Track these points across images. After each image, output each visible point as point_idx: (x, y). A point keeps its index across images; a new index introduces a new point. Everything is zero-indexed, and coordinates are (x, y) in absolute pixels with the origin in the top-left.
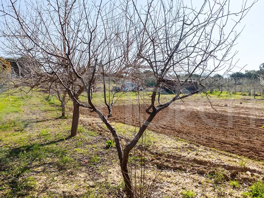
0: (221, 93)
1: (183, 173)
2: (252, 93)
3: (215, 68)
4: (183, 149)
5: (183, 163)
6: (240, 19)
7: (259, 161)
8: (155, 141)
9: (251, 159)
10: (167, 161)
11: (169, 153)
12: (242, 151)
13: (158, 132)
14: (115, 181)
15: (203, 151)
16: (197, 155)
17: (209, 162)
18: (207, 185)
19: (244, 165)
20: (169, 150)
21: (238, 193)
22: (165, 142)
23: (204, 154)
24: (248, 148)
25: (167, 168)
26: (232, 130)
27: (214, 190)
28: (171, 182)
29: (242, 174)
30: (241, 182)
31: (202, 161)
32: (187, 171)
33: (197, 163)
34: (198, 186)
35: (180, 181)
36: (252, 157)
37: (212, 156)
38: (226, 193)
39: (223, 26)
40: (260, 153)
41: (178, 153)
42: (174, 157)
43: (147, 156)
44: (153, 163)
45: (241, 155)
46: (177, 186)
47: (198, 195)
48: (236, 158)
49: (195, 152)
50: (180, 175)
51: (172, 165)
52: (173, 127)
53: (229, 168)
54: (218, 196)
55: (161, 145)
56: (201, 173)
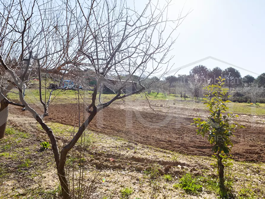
0: (158, 94)
1: (122, 171)
2: (183, 95)
3: (154, 70)
4: (122, 148)
5: (122, 162)
6: (177, 27)
7: (188, 155)
8: (94, 141)
9: (181, 154)
10: (106, 161)
11: (108, 152)
12: (174, 147)
13: (97, 132)
14: (50, 186)
15: (141, 149)
16: (135, 152)
17: (146, 159)
18: (144, 181)
19: (176, 159)
20: (109, 149)
21: (171, 185)
22: (104, 142)
23: (141, 152)
24: (179, 145)
25: (106, 168)
26: (166, 129)
27: (150, 185)
28: (110, 181)
29: (174, 168)
30: (173, 175)
31: (140, 158)
32: (126, 169)
33: (136, 161)
34: (136, 183)
35: (119, 179)
36: (182, 152)
37: (149, 153)
38: (160, 186)
39: (162, 32)
40: (189, 148)
41: (118, 152)
42: (113, 156)
43: (86, 156)
44: (92, 163)
45: (174, 151)
46: (116, 185)
47: (136, 191)
48: (169, 153)
49: (133, 151)
50: (119, 174)
51: (111, 165)
52: (113, 126)
53: (163, 163)
54: (154, 190)
55: (100, 145)
56: (139, 170)
